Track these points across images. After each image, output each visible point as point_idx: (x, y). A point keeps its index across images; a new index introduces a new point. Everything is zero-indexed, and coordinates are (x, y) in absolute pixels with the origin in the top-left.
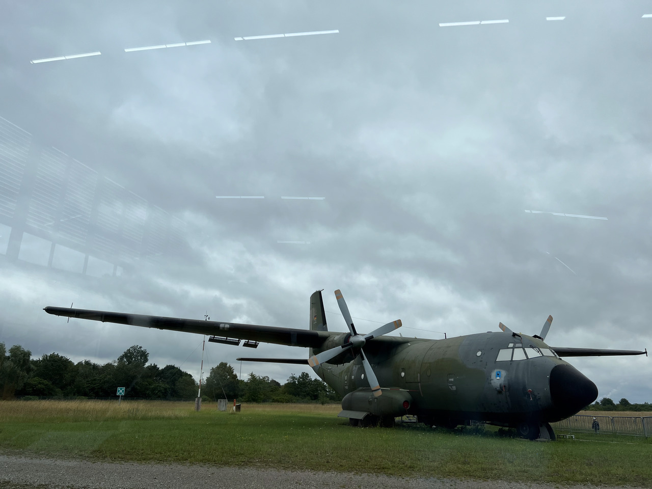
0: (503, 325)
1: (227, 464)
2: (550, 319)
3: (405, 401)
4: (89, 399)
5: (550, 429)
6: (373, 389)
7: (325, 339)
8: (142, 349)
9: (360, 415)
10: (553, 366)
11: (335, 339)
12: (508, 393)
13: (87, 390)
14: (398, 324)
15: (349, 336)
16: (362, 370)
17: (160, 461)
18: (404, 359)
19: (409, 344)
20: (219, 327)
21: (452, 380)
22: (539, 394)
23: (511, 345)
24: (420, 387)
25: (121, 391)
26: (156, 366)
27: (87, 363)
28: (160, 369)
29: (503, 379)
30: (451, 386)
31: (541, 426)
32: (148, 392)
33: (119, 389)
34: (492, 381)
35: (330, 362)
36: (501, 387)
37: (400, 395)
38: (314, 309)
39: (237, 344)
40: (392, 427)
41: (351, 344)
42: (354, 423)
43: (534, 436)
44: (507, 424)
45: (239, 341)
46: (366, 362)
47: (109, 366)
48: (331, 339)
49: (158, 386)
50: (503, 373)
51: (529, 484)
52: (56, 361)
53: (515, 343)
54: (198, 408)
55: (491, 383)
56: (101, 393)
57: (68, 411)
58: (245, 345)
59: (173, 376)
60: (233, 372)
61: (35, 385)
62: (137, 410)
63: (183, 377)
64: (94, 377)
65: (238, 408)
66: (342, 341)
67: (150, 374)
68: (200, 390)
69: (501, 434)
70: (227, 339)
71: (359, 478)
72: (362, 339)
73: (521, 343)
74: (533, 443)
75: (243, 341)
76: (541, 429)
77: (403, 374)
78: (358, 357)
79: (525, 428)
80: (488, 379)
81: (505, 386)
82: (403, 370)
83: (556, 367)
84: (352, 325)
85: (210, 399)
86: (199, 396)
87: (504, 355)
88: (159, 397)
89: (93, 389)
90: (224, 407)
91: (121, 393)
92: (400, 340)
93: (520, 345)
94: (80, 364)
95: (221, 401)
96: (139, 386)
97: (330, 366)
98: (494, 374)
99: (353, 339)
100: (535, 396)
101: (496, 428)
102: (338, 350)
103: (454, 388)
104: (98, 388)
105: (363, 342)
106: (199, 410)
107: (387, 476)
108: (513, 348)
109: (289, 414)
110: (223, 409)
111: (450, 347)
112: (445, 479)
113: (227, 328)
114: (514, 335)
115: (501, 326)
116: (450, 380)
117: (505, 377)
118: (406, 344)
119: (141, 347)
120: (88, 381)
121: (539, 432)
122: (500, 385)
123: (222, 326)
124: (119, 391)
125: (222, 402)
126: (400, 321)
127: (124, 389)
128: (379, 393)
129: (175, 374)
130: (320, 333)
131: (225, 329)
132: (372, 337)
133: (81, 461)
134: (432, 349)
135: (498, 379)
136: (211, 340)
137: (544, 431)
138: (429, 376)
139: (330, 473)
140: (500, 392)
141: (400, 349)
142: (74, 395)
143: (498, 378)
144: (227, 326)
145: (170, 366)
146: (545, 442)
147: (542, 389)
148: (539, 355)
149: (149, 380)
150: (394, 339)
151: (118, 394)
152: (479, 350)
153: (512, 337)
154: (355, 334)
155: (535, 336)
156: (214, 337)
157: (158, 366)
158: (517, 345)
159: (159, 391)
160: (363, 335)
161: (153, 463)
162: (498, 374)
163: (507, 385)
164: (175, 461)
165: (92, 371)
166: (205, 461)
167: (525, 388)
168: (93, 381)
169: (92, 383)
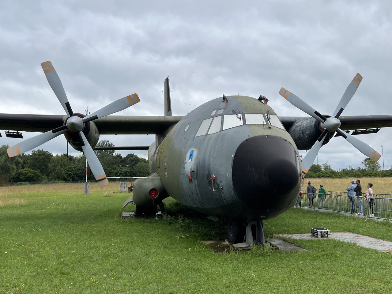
0: (286, 91)
2: (358, 79)
4: (66, 182)
6: (97, 179)
8: (109, 143)
12: (196, 181)
13: (65, 176)
14: (132, 99)
21: (166, 164)
22: (221, 182)
29: (193, 161)
34: (185, 165)
36: (191, 173)
41: (66, 127)
50: (195, 153)
52: (41, 155)
53: (218, 109)
55: (184, 168)
58: (9, 135)
61: (26, 174)
64: (70, 166)
67: (114, 162)
73: (225, 109)
80: (183, 161)
83: (247, 140)
86: (87, 181)
87: (203, 128)
89: (69, 175)
90: (125, 188)
93: (223, 111)
98: (188, 155)
99: (68, 122)
100: (218, 185)
103: (167, 174)
104: (74, 174)
106: (88, 193)
108: (213, 117)
120: (66, 169)
121: (245, 233)
122: (191, 170)
125: (123, 184)
132: (96, 117)
140: (190, 180)
143: (190, 160)
145: (130, 154)
148: (240, 123)
152: (189, 124)
155: (261, 98)
157: (121, 156)
158: (219, 112)
162: (191, 155)
163: (195, 170)
167: (209, 175)
168: (69, 169)
169: (68, 170)
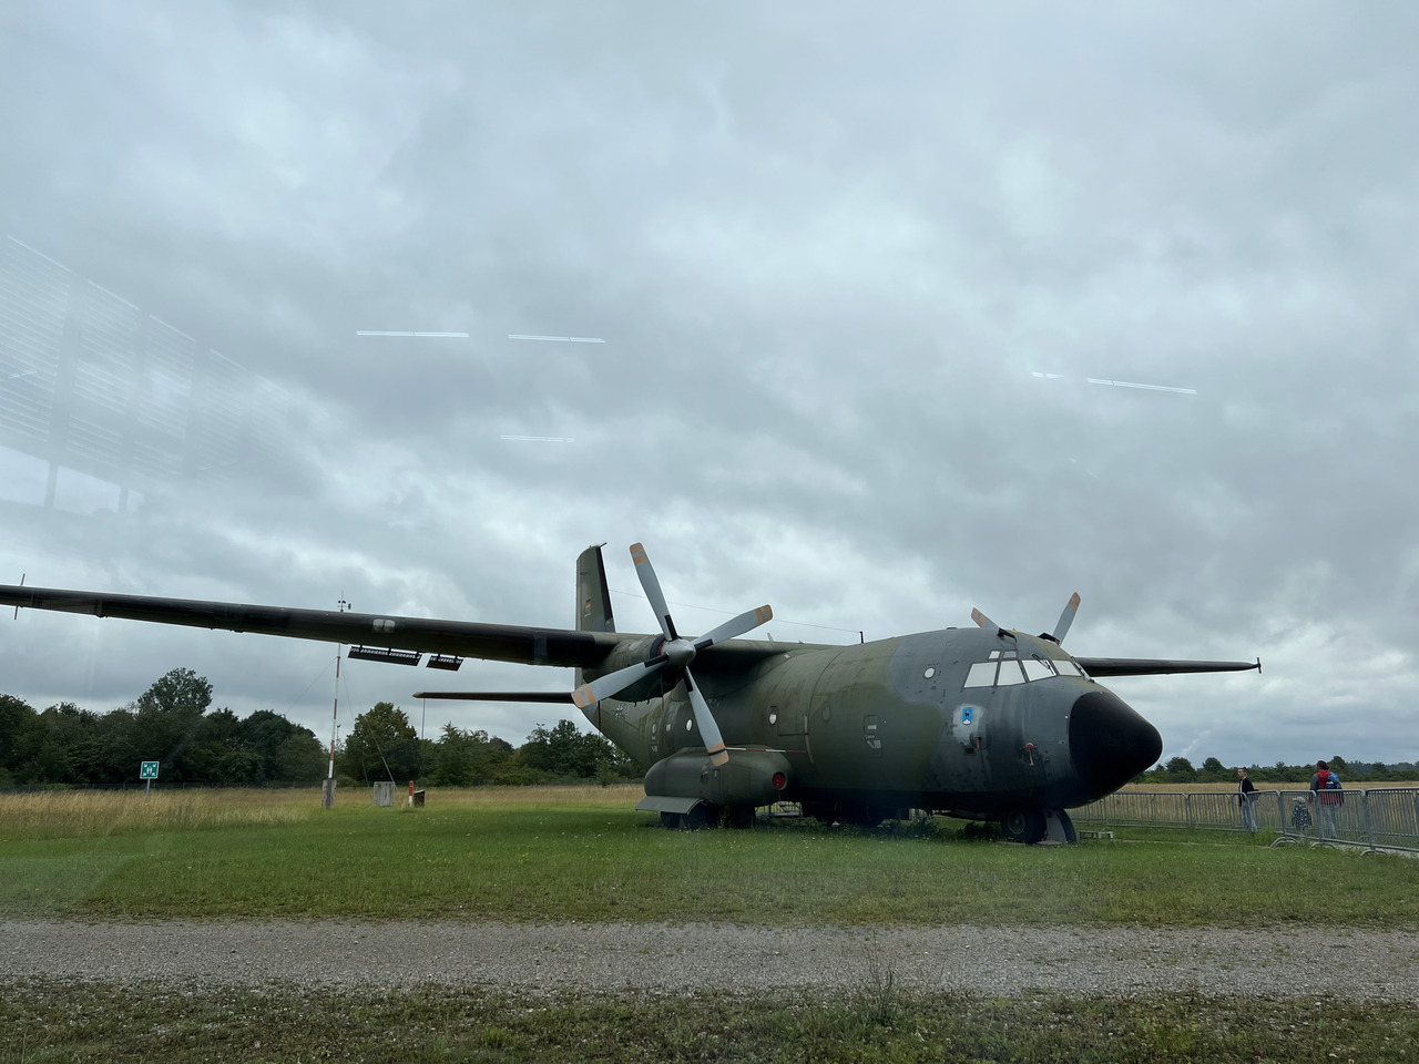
0: (980, 614)
1: (394, 915)
2: (1075, 601)
3: (777, 774)
4: (76, 788)
5: (1065, 820)
6: (710, 751)
7: (608, 648)
8: (196, 677)
9: (683, 806)
10: (1078, 695)
11: (631, 648)
12: (985, 753)
13: (70, 770)
14: (764, 614)
15: (661, 640)
16: (688, 711)
17: (244, 915)
18: (776, 687)
19: (787, 656)
20: (371, 626)
21: (875, 727)
22: (1047, 752)
23: (995, 655)
24: (808, 744)
25: (150, 770)
26: (231, 712)
27: (68, 710)
28: (240, 720)
29: (976, 723)
30: (872, 740)
31: (1050, 817)
32: (213, 771)
33: (144, 764)
34: (954, 729)
35: (620, 696)
36: (972, 741)
37: (766, 762)
38: (584, 586)
39: (414, 662)
40: (749, 827)
41: (666, 657)
42: (671, 821)
43: (1034, 836)
44: (983, 815)
45: (417, 655)
46: (697, 696)
47: (119, 715)
48: (621, 649)
49: (235, 757)
50: (978, 712)
51: (1020, 929)
53: (1002, 651)
54: (329, 802)
55: (952, 733)
56: (103, 776)
57: (26, 815)
58: (432, 664)
59: (271, 733)
60: (405, 724)
62: (190, 809)
63: (295, 737)
64: (86, 740)
65: (419, 799)
66: (646, 652)
67: (216, 732)
68: (332, 762)
69: (970, 835)
70: (389, 652)
71: (678, 932)
72: (689, 647)
73: (1016, 650)
74: (1032, 849)
75: (426, 657)
76: (1048, 820)
77: (773, 718)
78: (680, 684)
79: (1017, 822)
80: (946, 724)
81: (980, 738)
82: (774, 709)
83: (1082, 697)
84: (668, 618)
85: (355, 782)
86: (330, 776)
87: (980, 676)
88: (240, 780)
89: (83, 768)
90: (388, 797)
91: (149, 775)
92: (769, 647)
93: (1014, 654)
94: (50, 712)
95: (380, 786)
96: (192, 758)
97: (620, 706)
98: (958, 714)
99: (669, 648)
100: (1040, 757)
101: (962, 824)
102: (638, 670)
103: (878, 744)
104: (97, 765)
105: (691, 652)
106: (332, 807)
107: (738, 926)
108: (999, 661)
109: (532, 808)
110: (386, 802)
111: (870, 660)
112: (855, 928)
113: (390, 628)
114: (1002, 633)
115: (976, 615)
116: (869, 727)
117: (982, 719)
118: (780, 657)
119: (191, 673)
120: (71, 750)
121: (1045, 827)
122: (971, 736)
123: (377, 623)
124: (145, 770)
125: (383, 789)
126: (768, 608)
127: (156, 764)
128: (724, 758)
129: (275, 729)
130: (599, 636)
131: (387, 630)
132: (710, 642)
133: (63, 923)
134: (834, 665)
135: (966, 724)
136: (353, 655)
137: (1054, 826)
138: (827, 721)
139: (618, 926)
140: (969, 751)
141: (767, 665)
142: (41, 780)
143: (967, 722)
144: (391, 624)
145: (262, 712)
146: (1055, 846)
147: (1052, 741)
148: (1049, 673)
149: (217, 744)
150: (755, 647)
151: (143, 776)
152: (930, 666)
153: (998, 638)
154: (674, 636)
155: (1045, 636)
156: (361, 649)
157: (234, 714)
158: (1007, 654)
159: (242, 767)
160: (690, 639)
161: (227, 920)
162: (967, 715)
163: (984, 736)
164: (277, 914)
165: (80, 727)
166: (346, 912)
167: (1019, 742)
168: (83, 749)
169: (80, 753)
